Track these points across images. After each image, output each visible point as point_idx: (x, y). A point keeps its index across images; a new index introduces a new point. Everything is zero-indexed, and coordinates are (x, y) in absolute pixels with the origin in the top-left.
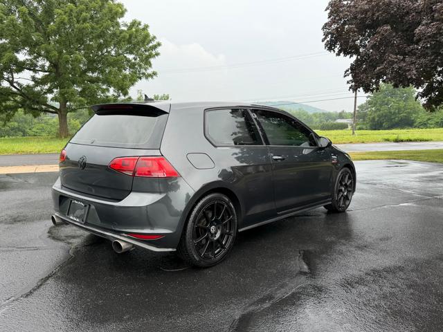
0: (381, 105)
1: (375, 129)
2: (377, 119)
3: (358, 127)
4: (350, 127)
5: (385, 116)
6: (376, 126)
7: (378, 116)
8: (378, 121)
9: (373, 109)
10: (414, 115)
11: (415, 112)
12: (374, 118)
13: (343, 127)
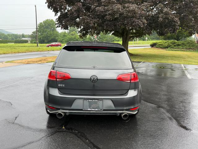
0: (43, 32)
1: (41, 43)
2: (42, 38)
3: (33, 42)
4: (29, 42)
5: (45, 37)
6: (42, 42)
7: (42, 37)
8: (42, 39)
9: (40, 34)
10: (57, 38)
11: (57, 36)
12: (40, 38)
13: (26, 42)
